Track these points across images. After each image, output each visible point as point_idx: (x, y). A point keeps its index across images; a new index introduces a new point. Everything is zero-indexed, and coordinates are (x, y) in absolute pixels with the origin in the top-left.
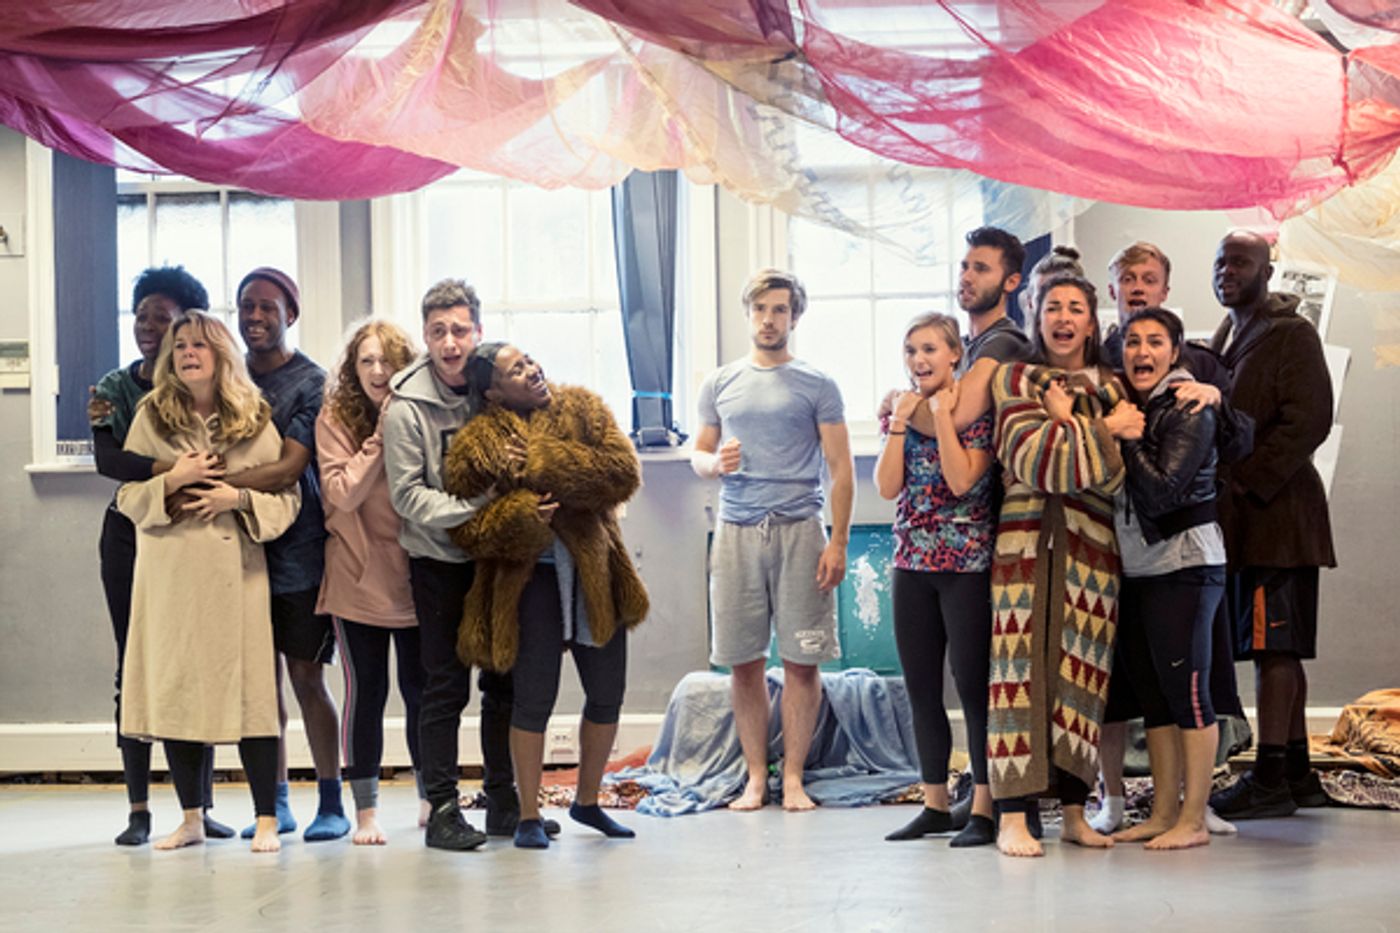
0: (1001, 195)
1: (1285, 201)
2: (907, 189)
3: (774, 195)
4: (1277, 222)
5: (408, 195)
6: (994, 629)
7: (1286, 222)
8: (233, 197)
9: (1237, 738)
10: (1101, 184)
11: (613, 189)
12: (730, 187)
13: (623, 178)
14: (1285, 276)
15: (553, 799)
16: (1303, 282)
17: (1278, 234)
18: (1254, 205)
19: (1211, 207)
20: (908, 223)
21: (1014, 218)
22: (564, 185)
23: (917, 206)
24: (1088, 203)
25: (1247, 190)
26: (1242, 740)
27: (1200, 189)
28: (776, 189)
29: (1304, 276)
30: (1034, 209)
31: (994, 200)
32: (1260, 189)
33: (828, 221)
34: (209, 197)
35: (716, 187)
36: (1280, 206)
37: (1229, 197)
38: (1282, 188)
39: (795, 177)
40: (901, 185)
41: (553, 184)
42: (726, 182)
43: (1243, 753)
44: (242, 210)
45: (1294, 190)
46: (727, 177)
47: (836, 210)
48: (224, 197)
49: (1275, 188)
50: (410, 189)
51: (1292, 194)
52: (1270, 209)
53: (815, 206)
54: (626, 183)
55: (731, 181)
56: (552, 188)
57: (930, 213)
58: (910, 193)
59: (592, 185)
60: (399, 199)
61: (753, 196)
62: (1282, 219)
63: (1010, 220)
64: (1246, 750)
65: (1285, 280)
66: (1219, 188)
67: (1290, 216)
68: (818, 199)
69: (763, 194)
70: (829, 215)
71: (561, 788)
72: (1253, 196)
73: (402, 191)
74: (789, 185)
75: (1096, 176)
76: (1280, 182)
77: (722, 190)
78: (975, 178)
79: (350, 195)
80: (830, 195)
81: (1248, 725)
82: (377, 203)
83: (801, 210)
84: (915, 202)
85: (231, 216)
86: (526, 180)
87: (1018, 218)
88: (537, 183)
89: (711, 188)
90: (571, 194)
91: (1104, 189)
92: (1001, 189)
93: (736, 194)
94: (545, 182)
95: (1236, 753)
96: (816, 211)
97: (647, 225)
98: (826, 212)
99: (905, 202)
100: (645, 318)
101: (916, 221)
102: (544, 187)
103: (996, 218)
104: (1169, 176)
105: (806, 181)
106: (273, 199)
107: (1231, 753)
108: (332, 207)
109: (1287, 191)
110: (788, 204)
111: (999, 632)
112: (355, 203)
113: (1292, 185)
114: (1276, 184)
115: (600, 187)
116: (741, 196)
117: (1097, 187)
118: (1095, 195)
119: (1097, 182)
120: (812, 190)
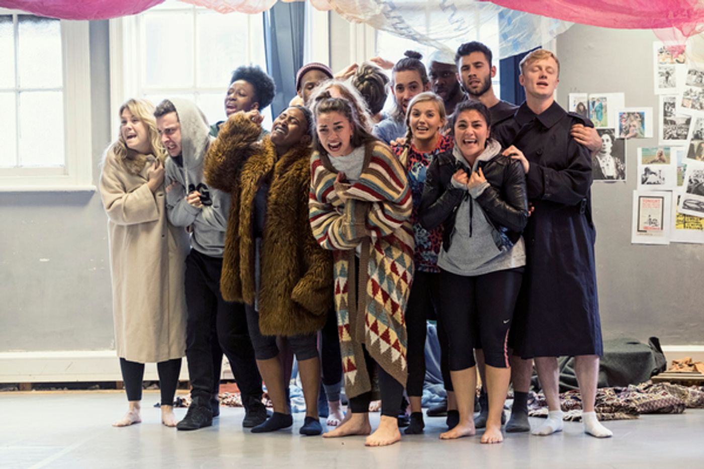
0: (514, 21)
1: (690, 24)
2: (453, 15)
3: (368, 18)
4: (685, 38)
5: (133, 17)
6: (335, 291)
7: (690, 38)
8: (21, 18)
9: (657, 365)
10: (575, 12)
11: (264, 13)
12: (340, 12)
13: (271, 7)
14: (689, 72)
15: (225, 401)
16: (701, 77)
17: (685, 46)
18: (671, 26)
19: (644, 27)
20: (453, 37)
21: (522, 35)
22: (233, 10)
23: (460, 26)
24: (568, 25)
25: (667, 16)
26: (660, 366)
27: (637, 16)
28: (370, 14)
29: (701, 73)
30: (535, 29)
31: (509, 24)
32: (675, 16)
33: (402, 34)
34: (5, 18)
35: (330, 12)
36: (687, 28)
37: (655, 20)
38: (689, 17)
39: (382, 6)
40: (450, 12)
41: (226, 10)
42: (337, 9)
43: (661, 374)
44: (27, 27)
45: (696, 17)
46: (338, 6)
47: (408, 27)
48: (15, 18)
49: (685, 15)
50: (134, 13)
51: (695, 19)
52: (680, 29)
53: (394, 26)
54: (272, 10)
55: (340, 9)
56: (225, 13)
57: (468, 31)
58: (455, 18)
59: (251, 11)
60: (128, 20)
61: (355, 18)
62: (688, 36)
63: (519, 37)
64: (663, 372)
65: (690, 75)
66: (649, 14)
67: (693, 35)
68: (397, 20)
69: (361, 17)
70: (404, 31)
71: (230, 394)
72: (670, 21)
73: (130, 14)
74: (378, 11)
75: (571, 6)
76: (688, 11)
77: (334, 14)
78: (497, 9)
79: (96, 17)
80: (403, 18)
81: (664, 356)
82: (113, 22)
83: (385, 27)
84: (459, 24)
85: (20, 31)
86: (209, 7)
87: (524, 36)
88: (216, 9)
89: (327, 13)
90: (238, 17)
91: (576, 15)
92: (514, 16)
93: (344, 17)
94: (222, 7)
95: (656, 374)
96: (395, 28)
97: (285, 37)
98: (401, 29)
99: (452, 24)
100: (284, 97)
101: (459, 36)
102: (220, 11)
103: (511, 35)
104: (616, 6)
105: (389, 9)
106: (47, 19)
107: (653, 374)
108: (84, 24)
109: (692, 17)
110: (376, 23)
111: (338, 292)
112: (99, 22)
113: (696, 13)
114: (685, 13)
115: (256, 12)
116: (347, 18)
117: (572, 13)
118: (570, 19)
119: (572, 10)
120: (392, 14)
